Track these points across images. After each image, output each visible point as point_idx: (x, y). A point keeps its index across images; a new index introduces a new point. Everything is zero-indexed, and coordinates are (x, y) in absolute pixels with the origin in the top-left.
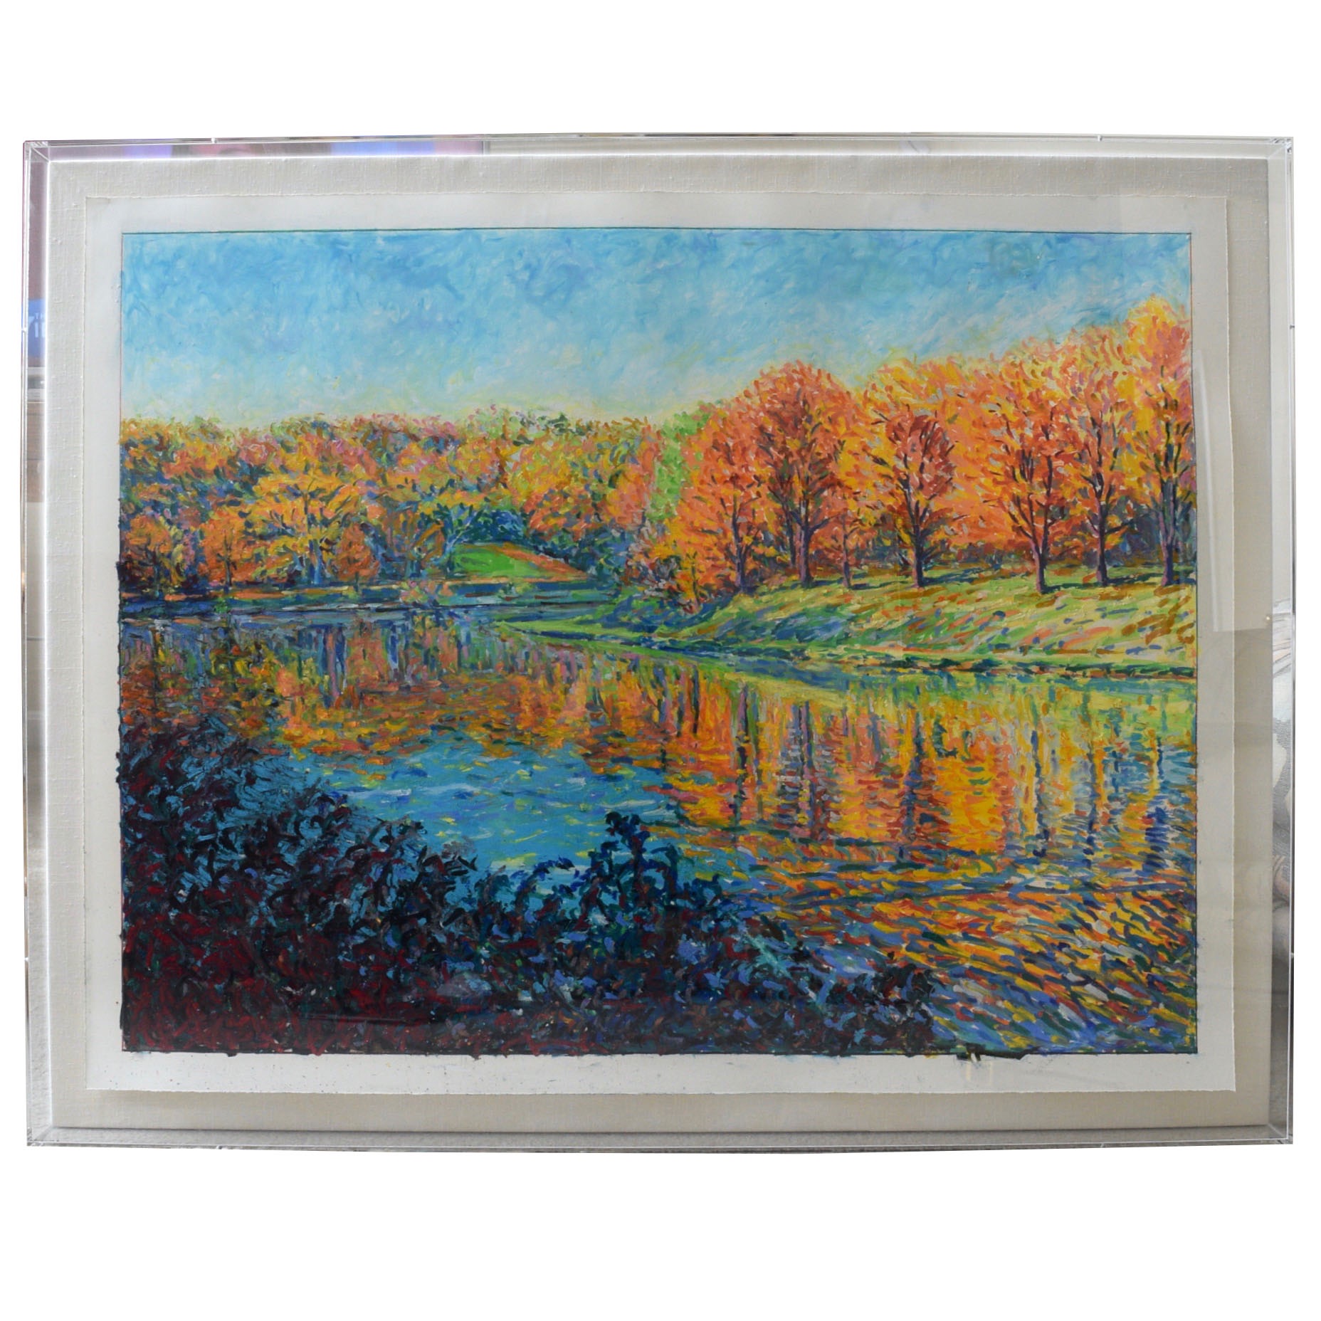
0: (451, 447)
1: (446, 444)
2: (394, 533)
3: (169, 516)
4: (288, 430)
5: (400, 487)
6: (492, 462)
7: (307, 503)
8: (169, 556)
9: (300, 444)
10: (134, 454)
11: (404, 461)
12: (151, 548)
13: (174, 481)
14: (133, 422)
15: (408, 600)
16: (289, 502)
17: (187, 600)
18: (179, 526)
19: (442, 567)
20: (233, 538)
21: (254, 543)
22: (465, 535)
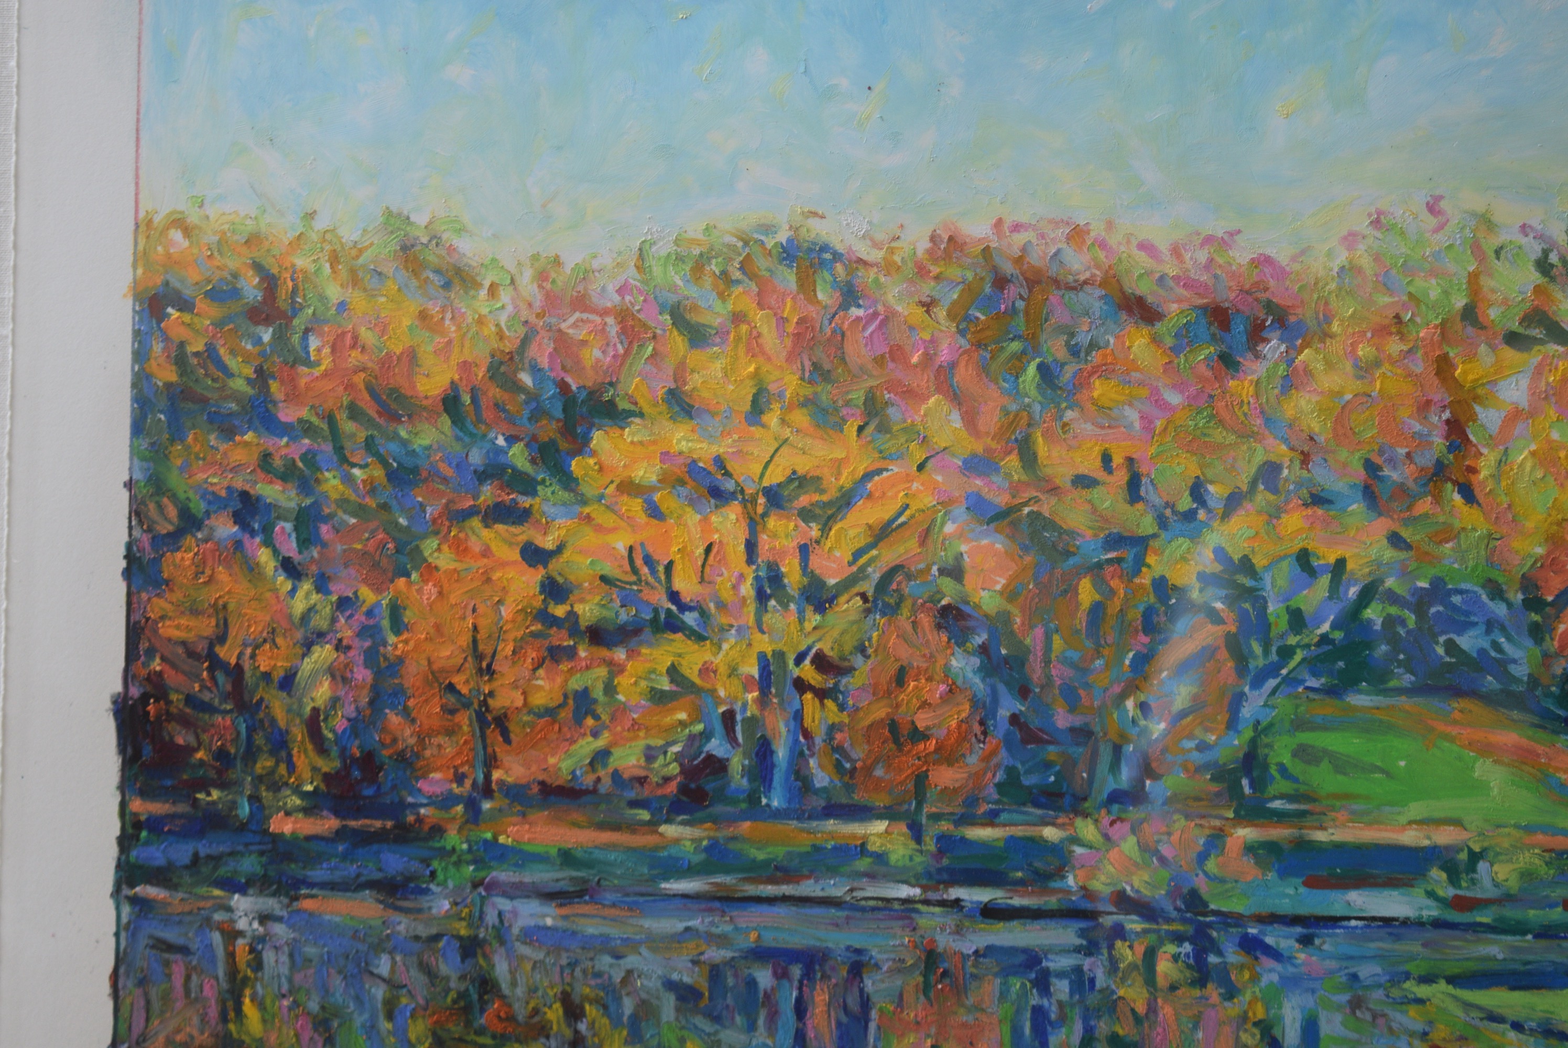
0: (1274, 347)
1: (1256, 334)
2: (1057, 642)
3: (290, 547)
4: (698, 268)
5: (1083, 482)
6: (1424, 407)
7: (754, 524)
8: (288, 682)
9: (738, 318)
10: (178, 333)
11: (1099, 388)
12: (228, 653)
13: (308, 429)
14: (179, 222)
15: (1101, 884)
16: (693, 518)
17: (340, 834)
18: (322, 585)
19: (1221, 774)
20: (499, 633)
21: (571, 653)
22: (1313, 665)
